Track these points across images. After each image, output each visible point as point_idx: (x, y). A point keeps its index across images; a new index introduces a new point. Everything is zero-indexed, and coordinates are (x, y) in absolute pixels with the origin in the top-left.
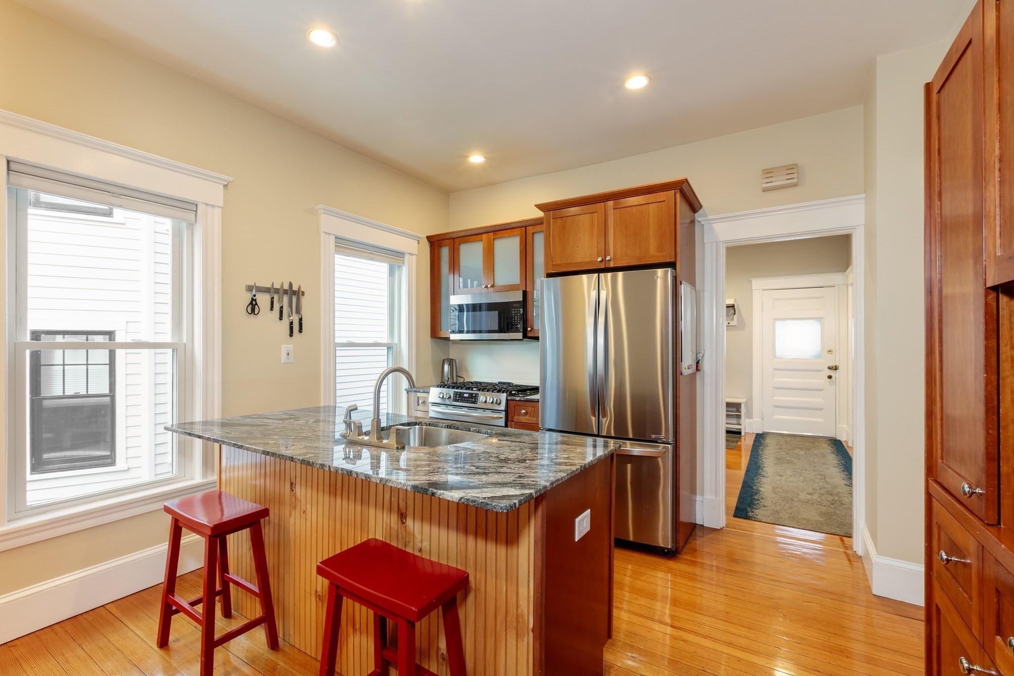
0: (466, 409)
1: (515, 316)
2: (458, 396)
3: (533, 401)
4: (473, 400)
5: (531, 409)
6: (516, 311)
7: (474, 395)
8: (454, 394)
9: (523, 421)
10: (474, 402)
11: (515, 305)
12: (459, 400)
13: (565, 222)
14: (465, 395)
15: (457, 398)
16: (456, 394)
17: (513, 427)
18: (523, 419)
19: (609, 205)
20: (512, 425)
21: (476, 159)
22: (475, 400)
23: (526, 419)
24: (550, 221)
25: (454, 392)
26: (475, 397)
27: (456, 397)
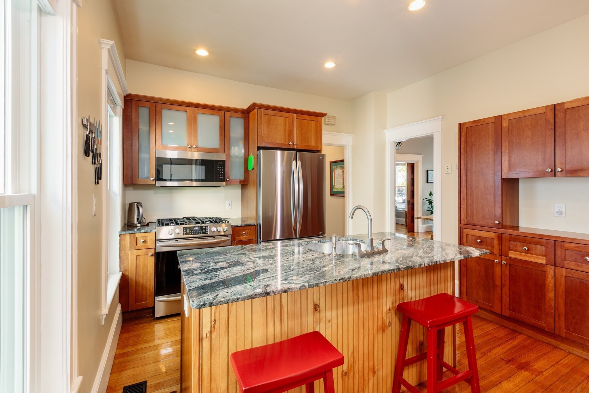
0: (197, 239)
1: (220, 170)
2: (188, 230)
3: (251, 225)
4: (204, 231)
5: (248, 231)
6: (220, 167)
7: (204, 227)
8: (184, 229)
9: (243, 239)
10: (205, 233)
11: (219, 163)
12: (190, 233)
13: (270, 118)
14: (195, 229)
15: (188, 232)
16: (185, 229)
17: (236, 245)
18: (243, 238)
19: (294, 115)
20: (235, 243)
21: (202, 52)
22: (205, 231)
23: (245, 237)
24: (261, 115)
25: (184, 227)
26: (205, 229)
27: (186, 231)
